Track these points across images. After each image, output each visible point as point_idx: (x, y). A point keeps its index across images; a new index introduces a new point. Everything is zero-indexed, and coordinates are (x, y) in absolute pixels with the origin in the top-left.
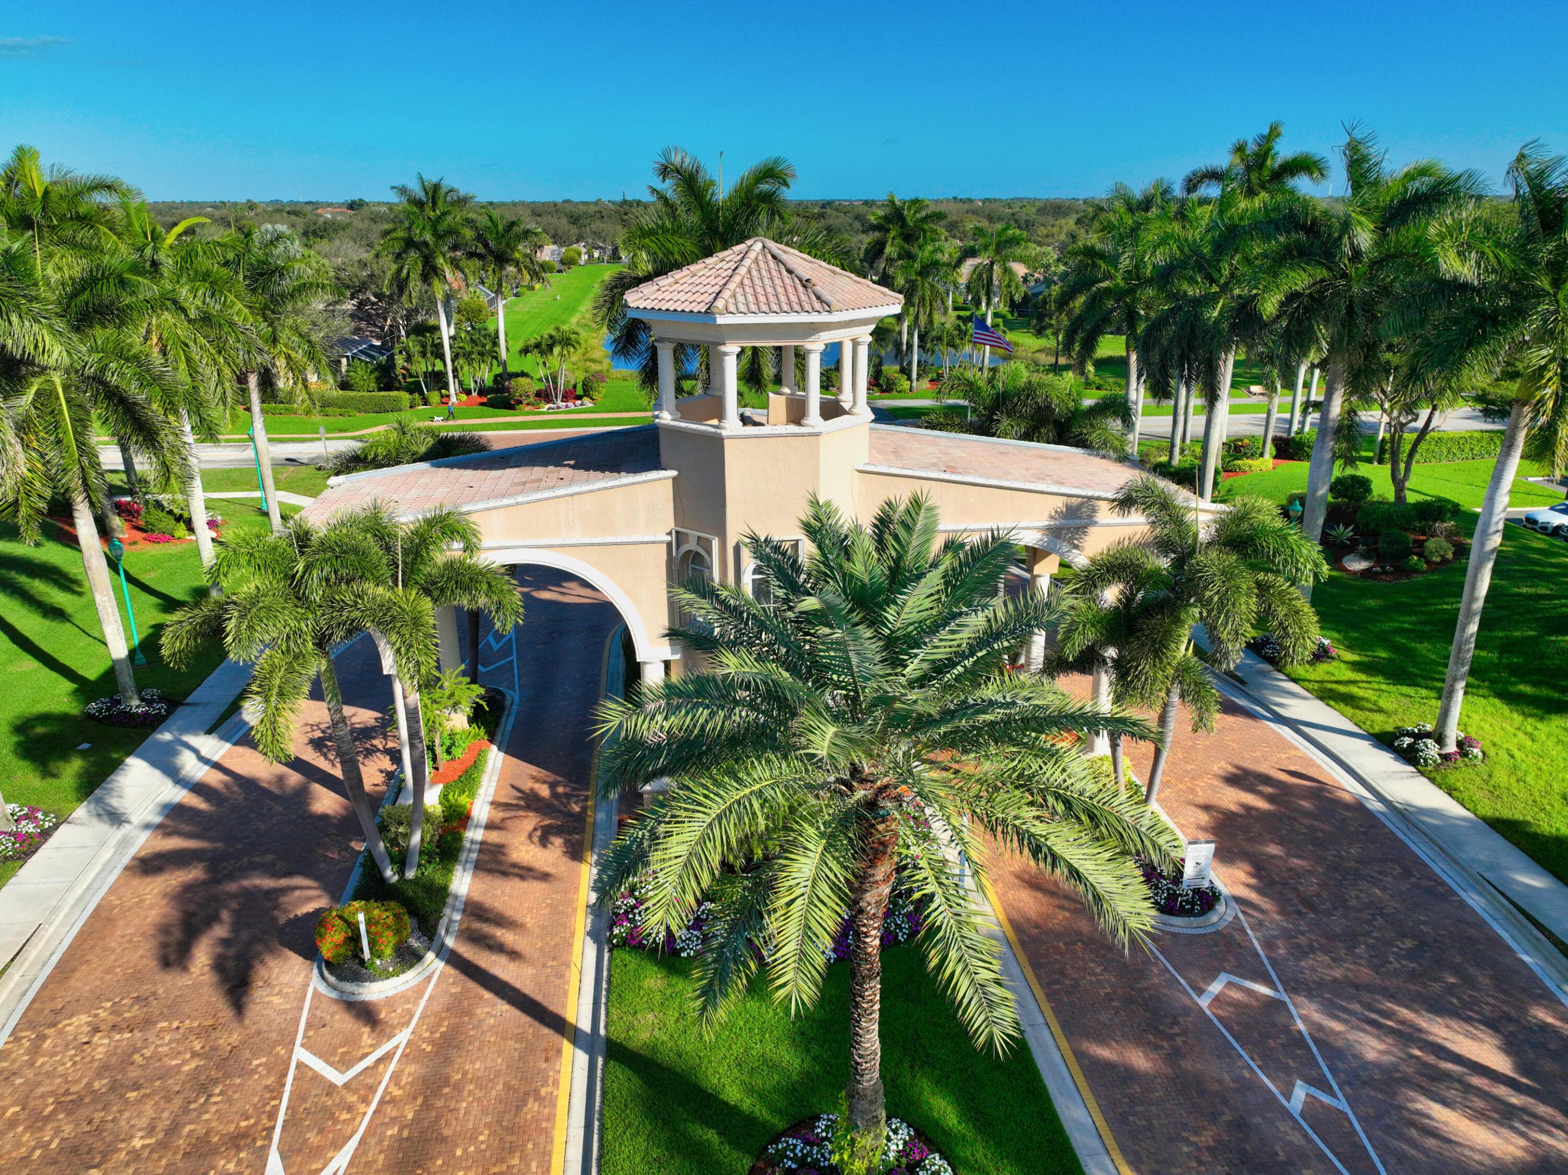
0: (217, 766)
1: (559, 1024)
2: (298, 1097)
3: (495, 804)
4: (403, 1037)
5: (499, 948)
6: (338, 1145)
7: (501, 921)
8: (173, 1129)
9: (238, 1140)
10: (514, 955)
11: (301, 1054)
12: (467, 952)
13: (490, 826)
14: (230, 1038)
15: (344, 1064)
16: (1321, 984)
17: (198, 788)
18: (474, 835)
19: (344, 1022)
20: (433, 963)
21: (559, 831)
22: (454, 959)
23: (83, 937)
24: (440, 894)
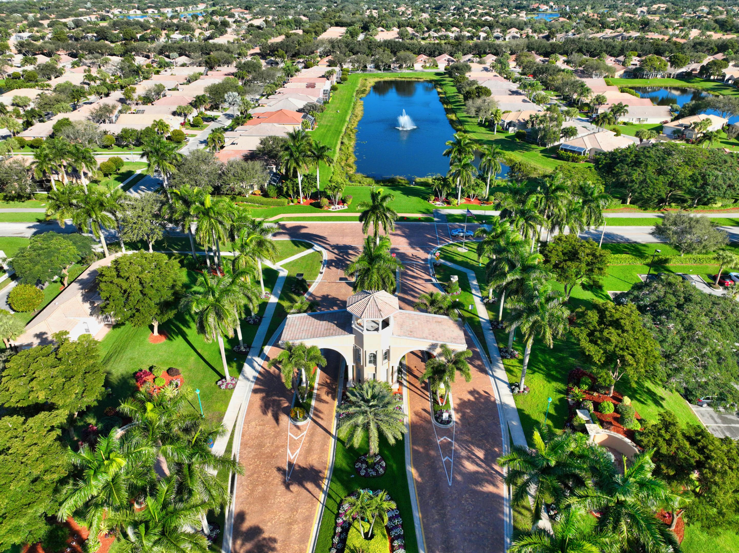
0: (262, 367)
1: (330, 433)
2: (290, 441)
3: (319, 384)
4: (305, 432)
5: (319, 417)
6: (297, 449)
7: (320, 412)
8: (273, 443)
9: (283, 446)
10: (322, 419)
11: (289, 434)
12: (315, 418)
13: (318, 390)
14: (278, 429)
15: (297, 436)
16: (461, 440)
17: (260, 373)
18: (315, 391)
19: (295, 429)
20: (309, 419)
21: (331, 393)
22: (312, 419)
23: (249, 407)
24: (310, 405)
